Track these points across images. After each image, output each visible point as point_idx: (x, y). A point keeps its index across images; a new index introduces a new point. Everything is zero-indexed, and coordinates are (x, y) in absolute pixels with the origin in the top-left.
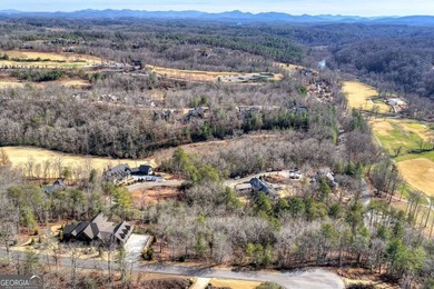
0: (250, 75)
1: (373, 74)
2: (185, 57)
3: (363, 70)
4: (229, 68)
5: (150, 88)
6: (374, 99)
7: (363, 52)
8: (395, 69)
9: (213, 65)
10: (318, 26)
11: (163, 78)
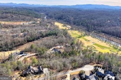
0: (31, 22)
1: (60, 20)
2: (6, 18)
3: (57, 19)
4: (23, 20)
5: (2, 28)
6: (63, 26)
7: (55, 14)
8: (65, 18)
9: (17, 20)
10: (39, 8)
11: (4, 25)
